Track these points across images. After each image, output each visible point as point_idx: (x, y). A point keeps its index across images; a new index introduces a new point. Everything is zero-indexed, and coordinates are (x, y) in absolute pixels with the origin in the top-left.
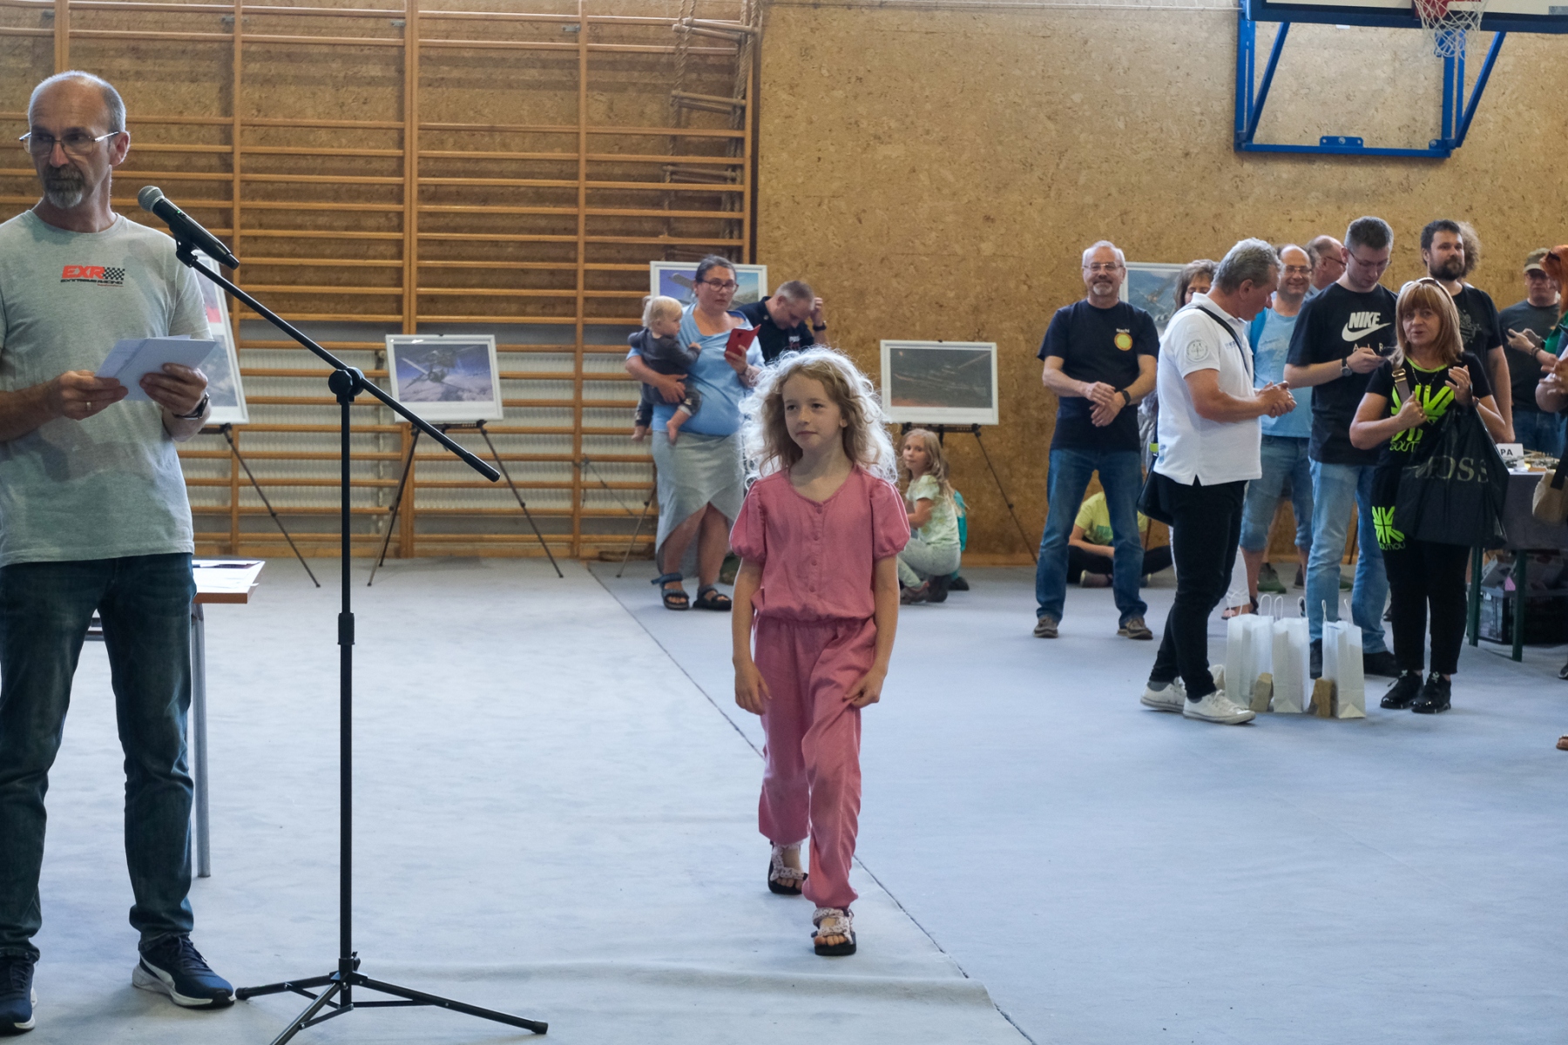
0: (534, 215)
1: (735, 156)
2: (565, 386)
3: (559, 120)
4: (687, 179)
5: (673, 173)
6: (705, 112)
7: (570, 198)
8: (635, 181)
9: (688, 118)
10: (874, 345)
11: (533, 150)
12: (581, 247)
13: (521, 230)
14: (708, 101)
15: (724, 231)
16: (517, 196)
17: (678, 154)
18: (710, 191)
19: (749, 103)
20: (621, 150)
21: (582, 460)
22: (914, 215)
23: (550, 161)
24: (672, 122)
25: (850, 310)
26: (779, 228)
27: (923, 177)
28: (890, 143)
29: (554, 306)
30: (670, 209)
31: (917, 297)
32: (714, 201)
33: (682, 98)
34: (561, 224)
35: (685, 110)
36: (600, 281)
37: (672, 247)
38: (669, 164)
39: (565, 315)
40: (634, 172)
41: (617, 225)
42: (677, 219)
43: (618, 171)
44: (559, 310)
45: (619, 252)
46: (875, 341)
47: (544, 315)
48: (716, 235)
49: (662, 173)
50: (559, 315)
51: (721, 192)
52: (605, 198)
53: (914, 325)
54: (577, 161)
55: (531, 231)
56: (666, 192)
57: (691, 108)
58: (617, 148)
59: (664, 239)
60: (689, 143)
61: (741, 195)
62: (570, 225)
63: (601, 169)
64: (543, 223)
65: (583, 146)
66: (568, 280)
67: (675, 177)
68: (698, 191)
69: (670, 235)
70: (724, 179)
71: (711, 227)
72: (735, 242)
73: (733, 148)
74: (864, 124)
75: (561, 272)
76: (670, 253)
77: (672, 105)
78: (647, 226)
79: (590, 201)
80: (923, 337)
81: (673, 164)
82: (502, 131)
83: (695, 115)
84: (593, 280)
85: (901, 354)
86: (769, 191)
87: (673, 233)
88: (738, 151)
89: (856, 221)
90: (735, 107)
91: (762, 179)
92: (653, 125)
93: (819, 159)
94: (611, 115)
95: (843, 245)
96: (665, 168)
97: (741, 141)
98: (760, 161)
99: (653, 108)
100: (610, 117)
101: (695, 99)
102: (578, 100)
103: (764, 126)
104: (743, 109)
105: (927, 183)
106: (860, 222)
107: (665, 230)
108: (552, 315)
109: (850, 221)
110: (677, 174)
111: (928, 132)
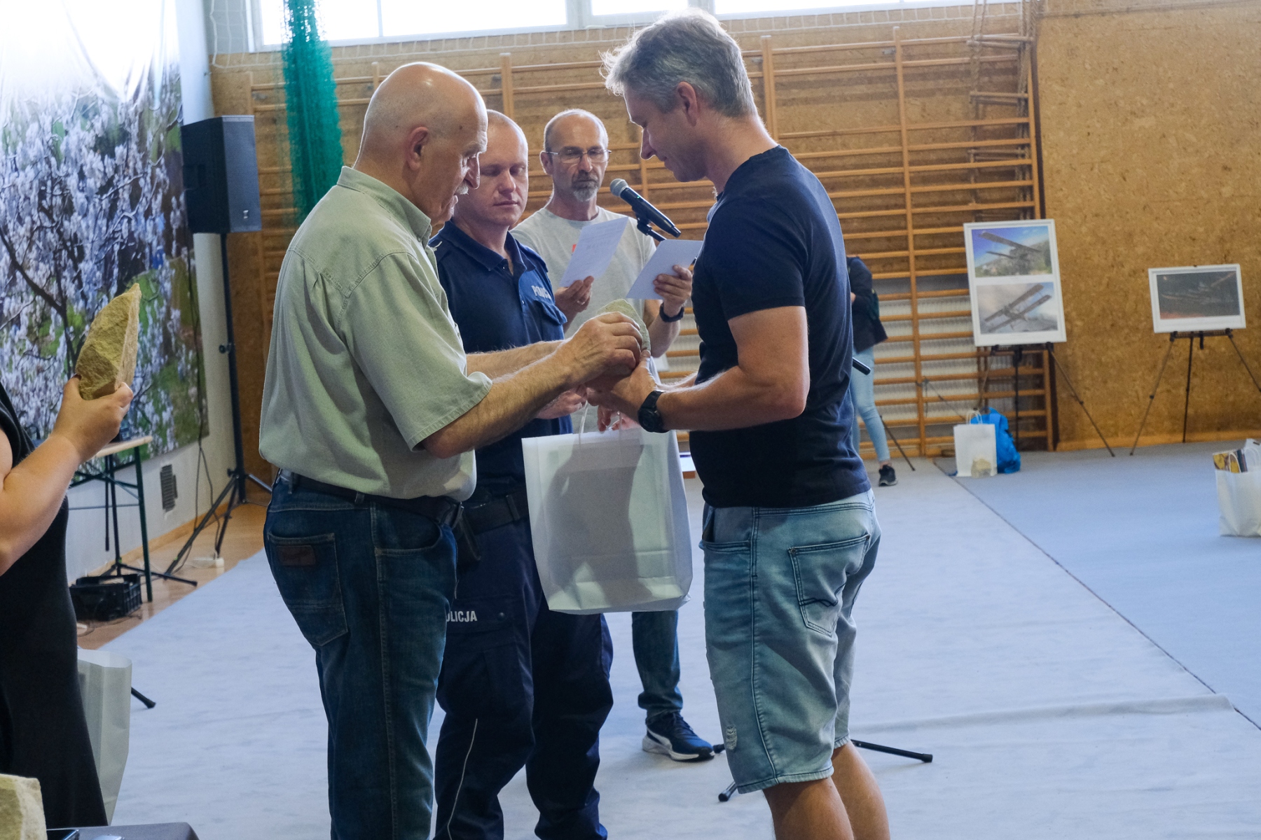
0: (872, 196)
1: (1023, 137)
2: (905, 325)
3: (885, 122)
4: (988, 158)
5: (976, 155)
6: (996, 106)
7: (899, 181)
8: (947, 163)
9: (984, 111)
10: (1143, 274)
11: (867, 147)
12: (909, 217)
13: (862, 209)
14: (999, 97)
15: (1019, 196)
16: (857, 183)
17: (979, 139)
18: (1005, 166)
19: (1030, 96)
20: (934, 140)
21: (923, 381)
22: (1166, 170)
23: (880, 154)
24: (973, 116)
25: (1121, 249)
26: (1061, 189)
27: (1172, 140)
28: (1143, 116)
29: (891, 264)
30: (976, 181)
31: (1174, 234)
32: (1009, 174)
33: (978, 97)
34: (893, 202)
35: (981, 106)
36: (926, 242)
37: (980, 211)
38: (971, 148)
39: (901, 270)
40: (945, 156)
41: (936, 199)
42: (982, 190)
43: (933, 157)
44: (896, 267)
45: (939, 219)
46: (1143, 271)
47: (885, 271)
48: (1013, 200)
49: (966, 155)
50: (896, 271)
51: (1014, 166)
52: (926, 179)
53: (1173, 256)
54: (901, 153)
55: (870, 208)
56: (971, 170)
57: (986, 104)
58: (930, 140)
59: (973, 206)
60: (988, 130)
61: (1030, 167)
62: (900, 201)
63: (920, 157)
64: (879, 202)
65: (905, 142)
66: (902, 243)
67: (977, 158)
68: (996, 167)
69: (977, 202)
70: (1016, 156)
71: (1009, 194)
72: (1028, 204)
73: (1021, 131)
74: (1122, 103)
75: (895, 238)
76: (978, 216)
77: (971, 103)
78: (959, 197)
79: (913, 182)
80: (1181, 264)
81: (975, 148)
82: (841, 134)
83: (989, 108)
84: (921, 242)
85: (1165, 278)
86: (1051, 162)
87: (979, 200)
88: (1025, 134)
89: (1122, 180)
90: (1019, 99)
91: (1045, 153)
92: (957, 119)
93: (1089, 134)
94: (925, 114)
95: (1113, 198)
96: (969, 151)
97: (1026, 126)
98: (1043, 139)
99: (956, 106)
100: (923, 116)
101: (989, 97)
102: (898, 105)
103: (1045, 111)
104: (1026, 100)
105: (1175, 144)
106: (1124, 179)
107: (973, 200)
108: (891, 271)
109: (1117, 180)
110: (979, 155)
111: (1172, 105)
